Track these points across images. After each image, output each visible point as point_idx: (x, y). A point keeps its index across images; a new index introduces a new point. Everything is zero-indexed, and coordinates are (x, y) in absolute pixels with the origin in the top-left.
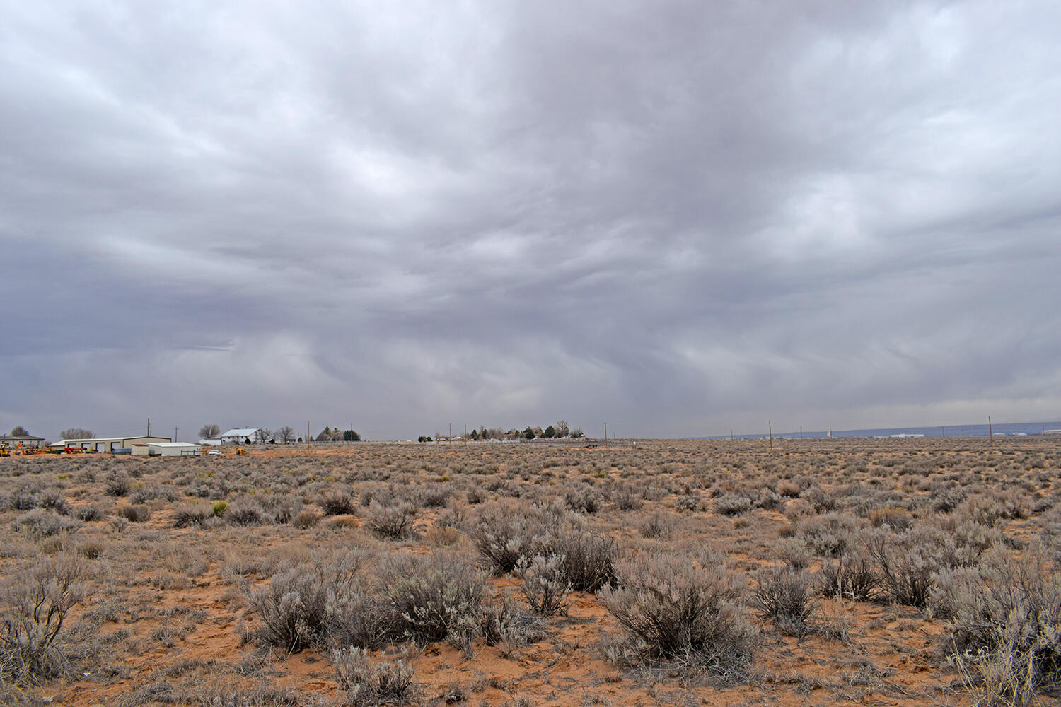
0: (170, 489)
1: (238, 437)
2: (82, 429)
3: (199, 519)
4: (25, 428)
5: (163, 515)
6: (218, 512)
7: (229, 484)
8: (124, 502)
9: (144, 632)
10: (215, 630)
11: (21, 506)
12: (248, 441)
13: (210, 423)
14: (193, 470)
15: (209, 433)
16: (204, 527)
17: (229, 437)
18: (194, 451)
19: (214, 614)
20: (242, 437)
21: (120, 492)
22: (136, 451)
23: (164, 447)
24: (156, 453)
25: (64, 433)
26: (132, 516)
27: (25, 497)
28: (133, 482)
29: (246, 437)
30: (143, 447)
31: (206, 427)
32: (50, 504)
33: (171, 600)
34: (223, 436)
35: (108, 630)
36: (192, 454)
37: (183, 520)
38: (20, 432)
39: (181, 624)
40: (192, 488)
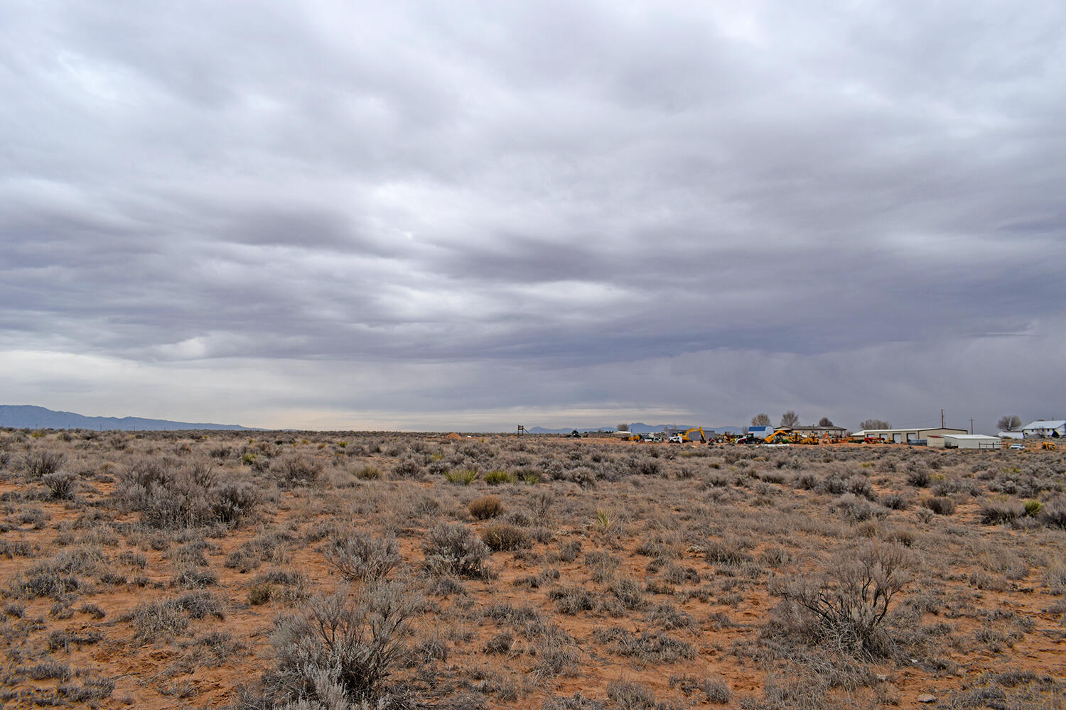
0: (972, 483)
1: (1043, 430)
2: (879, 419)
3: (1009, 517)
4: (830, 420)
5: (968, 510)
6: (1030, 511)
7: (1038, 482)
8: (926, 493)
9: (967, 631)
10: (1047, 644)
11: (835, 490)
12: (1055, 435)
13: (1009, 414)
14: (995, 465)
15: (1009, 425)
16: (1016, 527)
17: (1033, 430)
18: (993, 444)
19: (1043, 625)
20: (1048, 430)
21: (921, 483)
22: (931, 442)
23: (959, 438)
24: (952, 445)
25: (862, 424)
26: (937, 509)
27: (836, 482)
28: (933, 474)
29: (1053, 429)
30: (938, 439)
31: (1005, 418)
32: (858, 490)
33: (992, 602)
34: (1025, 428)
35: (929, 622)
36: (991, 447)
37: (991, 517)
38: (825, 423)
39: (1007, 630)
40: (995, 483)
